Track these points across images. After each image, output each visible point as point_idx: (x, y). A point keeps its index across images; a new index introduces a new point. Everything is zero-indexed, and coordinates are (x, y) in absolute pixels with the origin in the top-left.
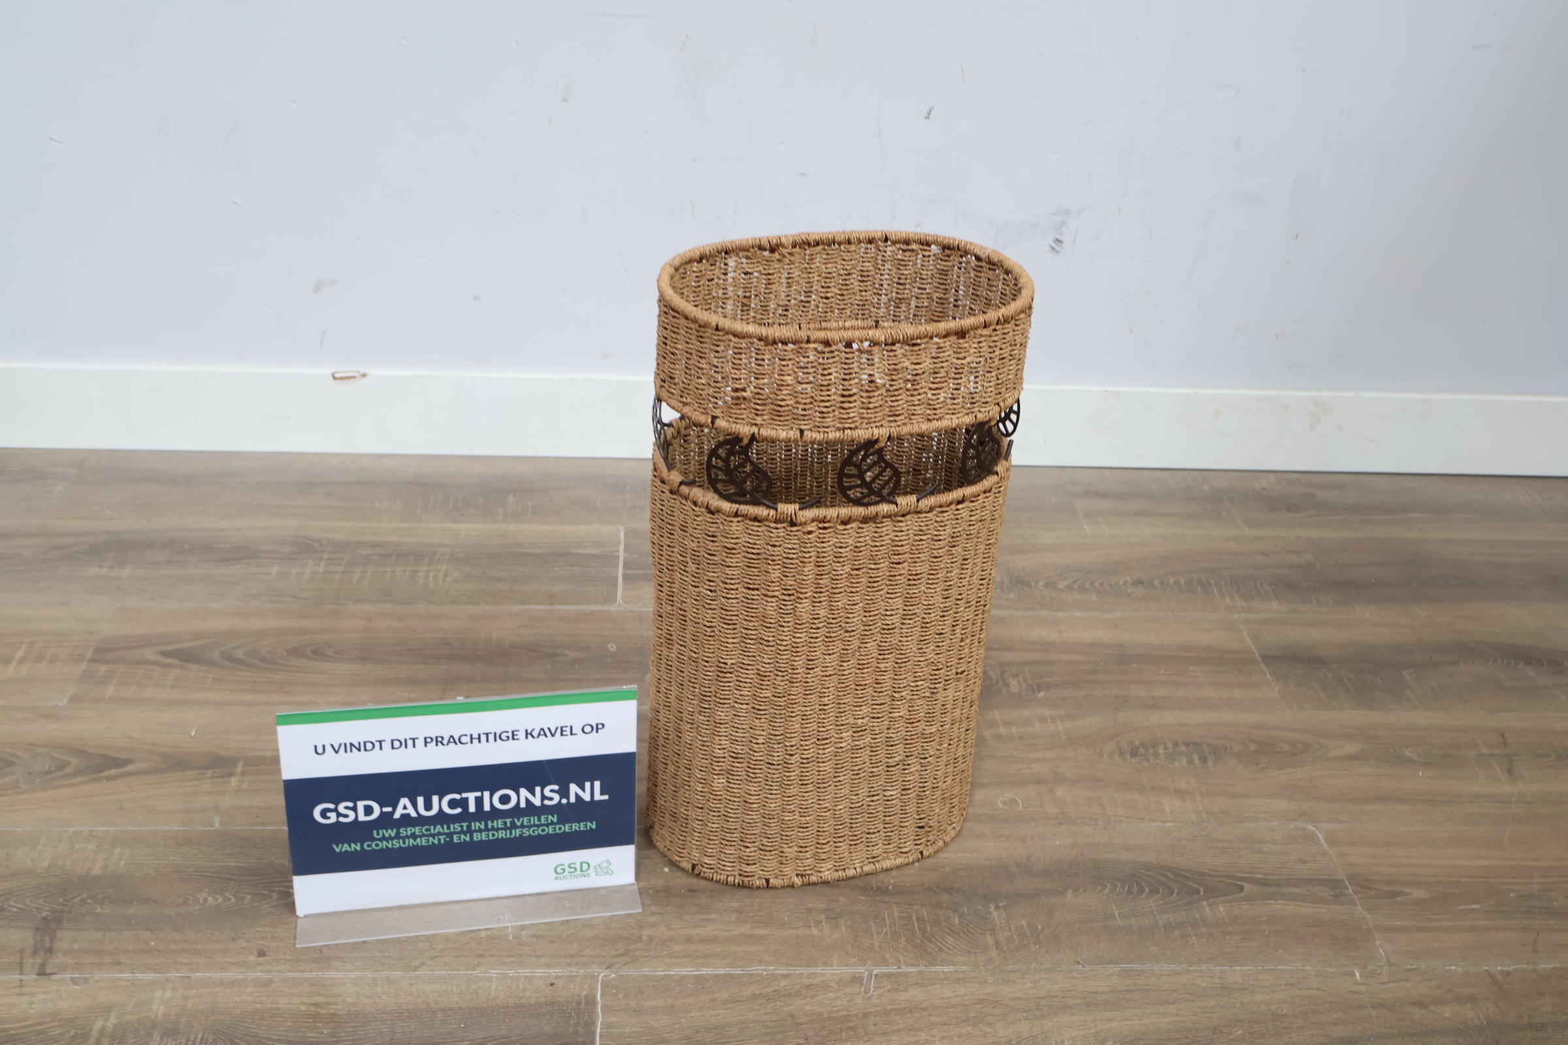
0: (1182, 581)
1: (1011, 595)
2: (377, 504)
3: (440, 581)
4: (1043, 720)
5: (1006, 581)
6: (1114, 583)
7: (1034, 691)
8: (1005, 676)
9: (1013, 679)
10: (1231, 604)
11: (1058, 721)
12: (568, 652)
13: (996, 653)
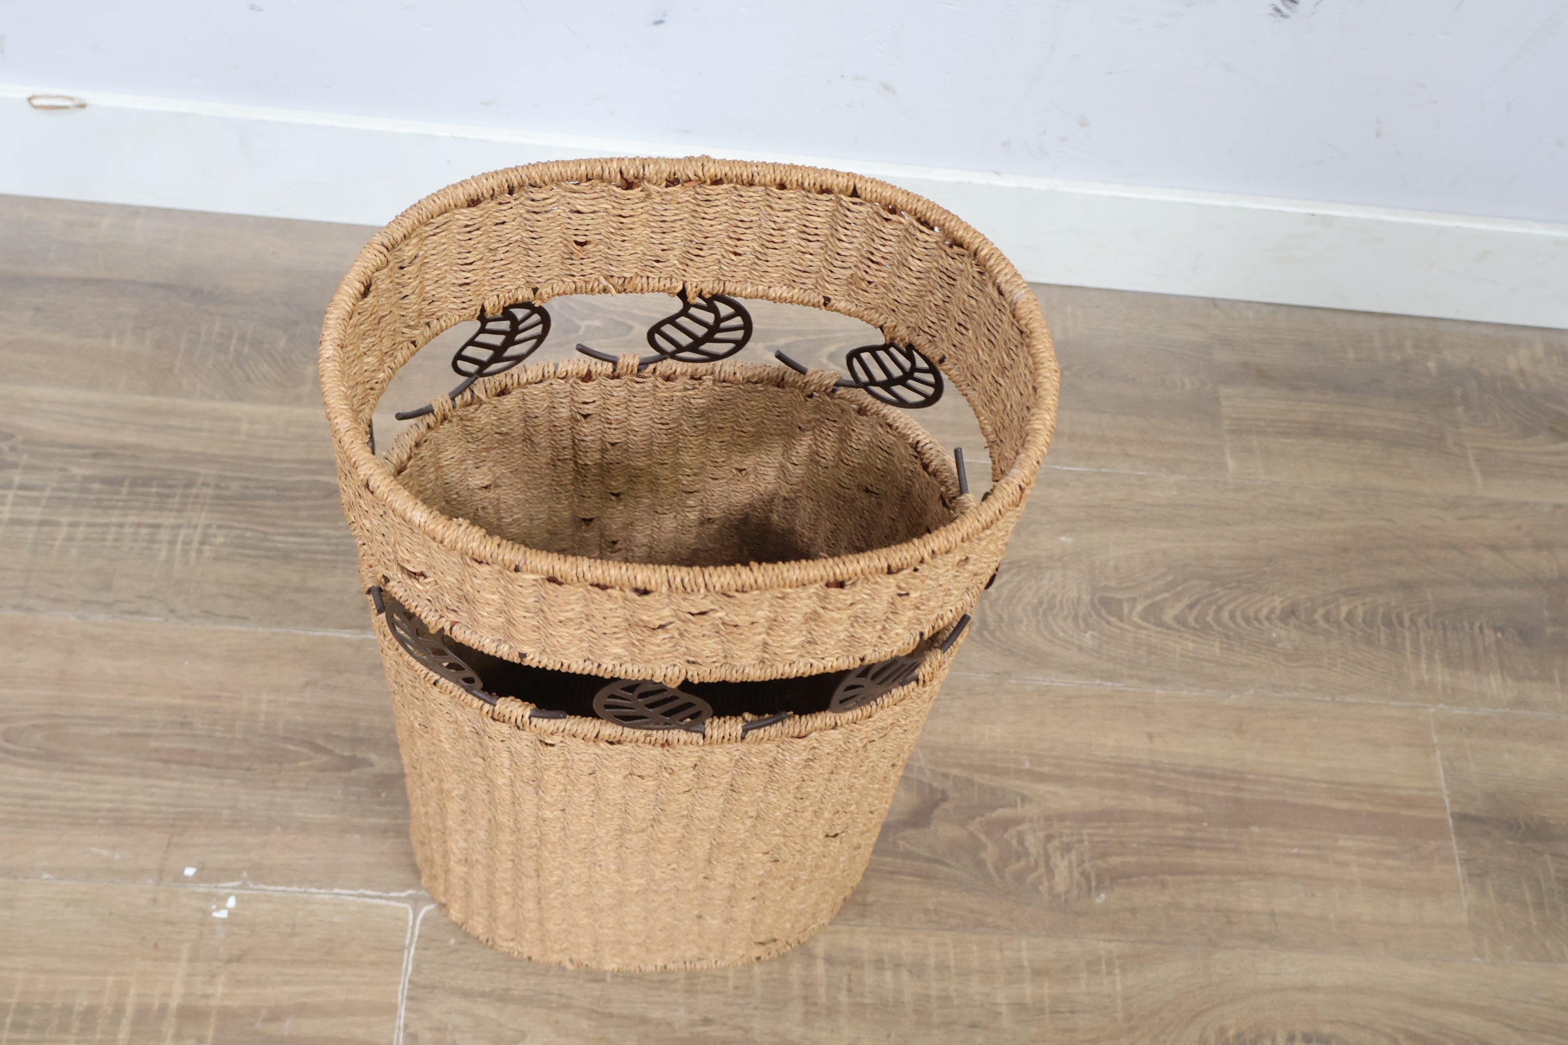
0: (1360, 612)
1: (1088, 638)
2: (113, 343)
3: (193, 555)
4: (1093, 965)
5: (1086, 598)
6: (1251, 612)
7: (1090, 890)
8: (1050, 847)
9: (1063, 858)
10: (1426, 677)
11: (1117, 971)
12: (373, 757)
13: (1043, 788)
